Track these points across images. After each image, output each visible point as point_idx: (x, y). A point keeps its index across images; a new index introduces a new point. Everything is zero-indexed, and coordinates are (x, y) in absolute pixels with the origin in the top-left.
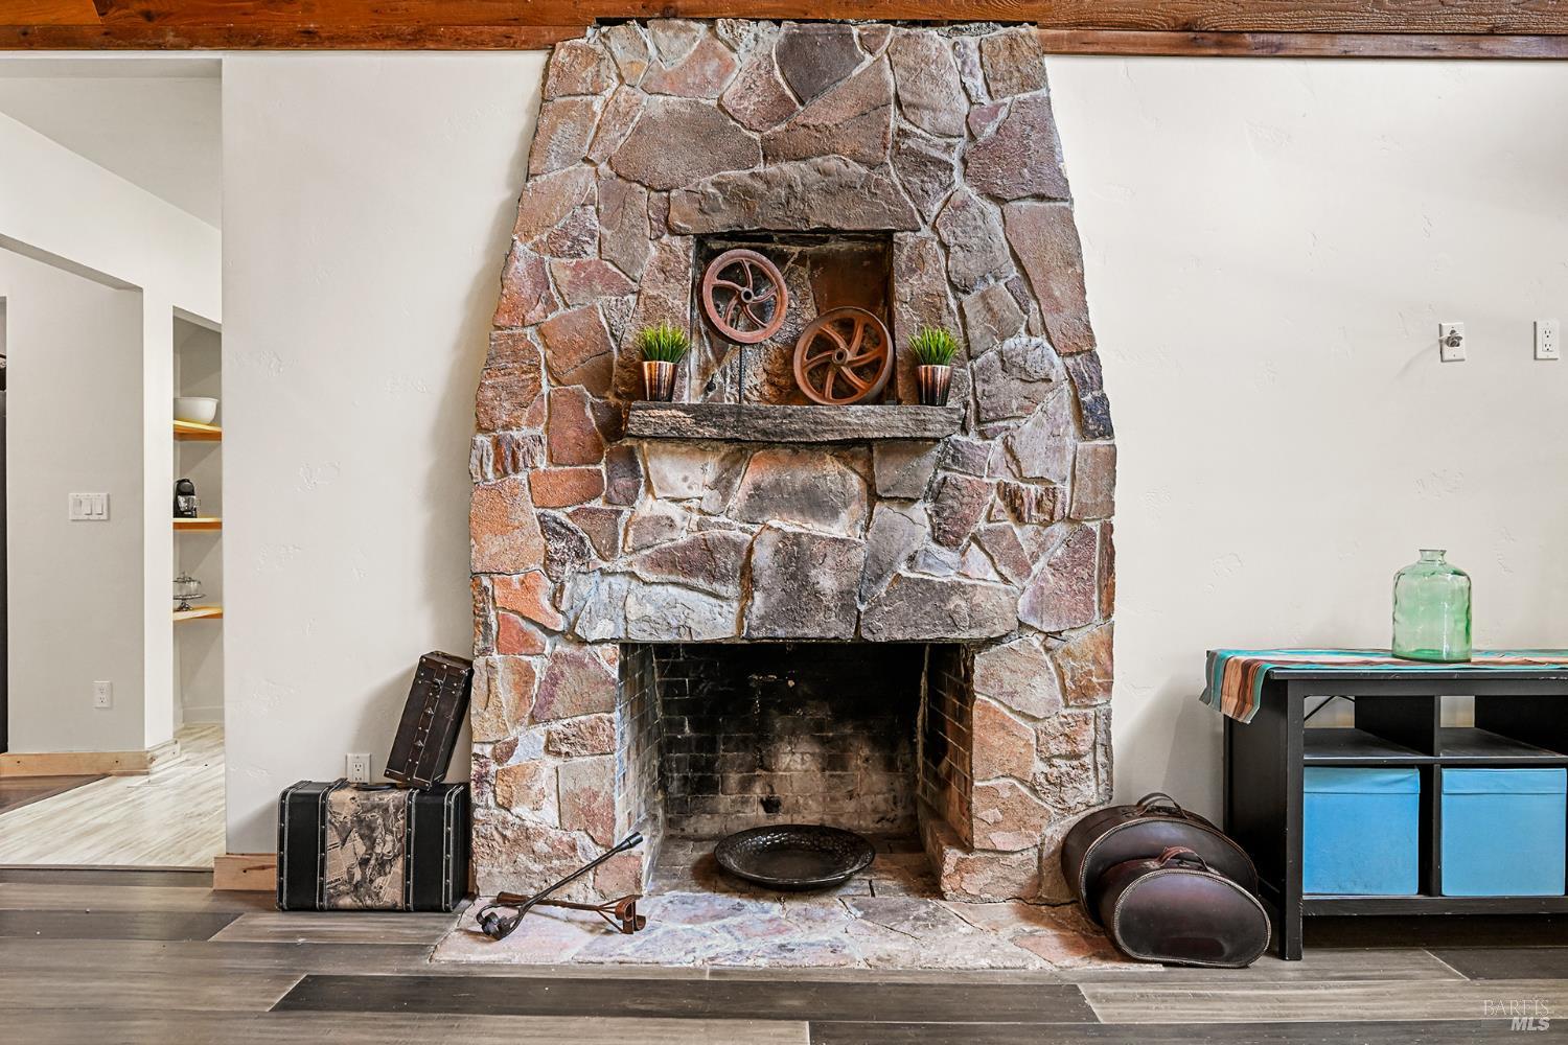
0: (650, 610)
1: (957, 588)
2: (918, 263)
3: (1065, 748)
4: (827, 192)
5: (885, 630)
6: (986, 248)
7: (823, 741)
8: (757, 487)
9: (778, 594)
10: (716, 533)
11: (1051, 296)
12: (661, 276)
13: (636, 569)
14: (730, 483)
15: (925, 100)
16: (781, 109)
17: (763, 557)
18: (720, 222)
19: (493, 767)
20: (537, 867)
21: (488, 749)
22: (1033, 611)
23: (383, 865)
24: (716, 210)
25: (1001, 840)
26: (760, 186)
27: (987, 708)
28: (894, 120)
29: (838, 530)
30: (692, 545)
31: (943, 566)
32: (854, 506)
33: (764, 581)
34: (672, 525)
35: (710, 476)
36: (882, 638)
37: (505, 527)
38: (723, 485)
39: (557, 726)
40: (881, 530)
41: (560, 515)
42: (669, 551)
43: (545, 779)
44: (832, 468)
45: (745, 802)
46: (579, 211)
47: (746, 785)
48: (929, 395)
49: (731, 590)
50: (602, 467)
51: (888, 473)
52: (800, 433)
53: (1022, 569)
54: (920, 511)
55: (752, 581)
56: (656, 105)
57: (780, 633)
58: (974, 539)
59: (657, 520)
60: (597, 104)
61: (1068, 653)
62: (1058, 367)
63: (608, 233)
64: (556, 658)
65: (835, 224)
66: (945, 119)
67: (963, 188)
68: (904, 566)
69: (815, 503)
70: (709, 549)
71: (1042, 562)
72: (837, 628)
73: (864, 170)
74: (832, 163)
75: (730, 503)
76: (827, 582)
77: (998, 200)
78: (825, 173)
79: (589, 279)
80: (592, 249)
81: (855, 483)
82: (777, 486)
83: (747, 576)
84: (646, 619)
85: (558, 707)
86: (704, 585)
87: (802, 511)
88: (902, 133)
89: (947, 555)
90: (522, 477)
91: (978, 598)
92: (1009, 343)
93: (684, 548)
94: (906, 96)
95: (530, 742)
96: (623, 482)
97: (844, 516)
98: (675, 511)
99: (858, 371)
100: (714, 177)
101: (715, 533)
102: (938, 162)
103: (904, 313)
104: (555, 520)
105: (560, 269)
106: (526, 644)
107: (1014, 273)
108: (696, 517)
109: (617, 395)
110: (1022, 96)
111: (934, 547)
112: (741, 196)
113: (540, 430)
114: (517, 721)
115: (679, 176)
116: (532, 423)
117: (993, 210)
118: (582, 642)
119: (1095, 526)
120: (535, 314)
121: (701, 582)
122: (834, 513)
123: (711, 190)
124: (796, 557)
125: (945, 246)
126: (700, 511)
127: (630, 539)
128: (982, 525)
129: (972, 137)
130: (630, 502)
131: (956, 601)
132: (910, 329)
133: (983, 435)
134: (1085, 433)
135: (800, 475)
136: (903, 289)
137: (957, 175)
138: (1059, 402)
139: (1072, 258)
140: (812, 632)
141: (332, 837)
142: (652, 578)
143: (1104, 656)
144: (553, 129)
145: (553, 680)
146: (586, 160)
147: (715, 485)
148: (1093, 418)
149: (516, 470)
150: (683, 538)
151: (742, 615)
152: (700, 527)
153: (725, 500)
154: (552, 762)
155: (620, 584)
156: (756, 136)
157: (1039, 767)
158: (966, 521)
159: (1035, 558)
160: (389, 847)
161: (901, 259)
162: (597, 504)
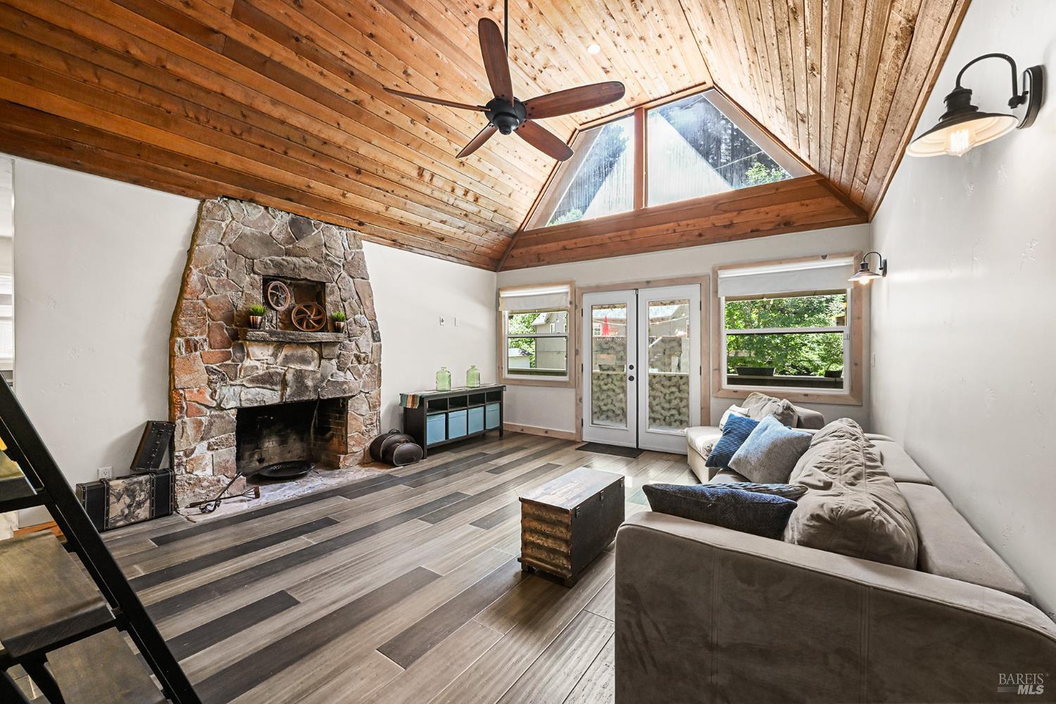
0: (249, 396)
1: (345, 382)
2: (332, 293)
3: (370, 422)
4: (305, 268)
5: (326, 396)
6: (350, 290)
7: (280, 436)
8: (286, 356)
9: (293, 390)
10: (273, 370)
11: (366, 305)
12: (251, 287)
13: (244, 383)
14: (277, 355)
15: (333, 246)
16: (290, 240)
17: (289, 377)
18: (272, 272)
19: (184, 459)
20: (203, 492)
21: (182, 453)
22: (363, 387)
23: (139, 505)
24: (270, 268)
25: (355, 449)
26: (285, 263)
27: (351, 414)
28: (325, 251)
29: (311, 368)
30: (265, 375)
31: (341, 377)
32: (315, 361)
33: (290, 384)
34: (257, 368)
35: (271, 352)
36: (326, 398)
37: (191, 372)
38: (275, 355)
39: (212, 440)
40: (323, 367)
41: (215, 367)
42: (257, 377)
43: (207, 460)
44: (309, 349)
45: (251, 462)
46: (218, 261)
47: (252, 456)
48: (337, 330)
49: (278, 388)
50: (231, 350)
51: (326, 352)
52: (302, 340)
53: (360, 376)
54: (334, 362)
55: (287, 385)
56: (248, 230)
57: (295, 399)
58: (348, 369)
59: (252, 367)
60: (223, 225)
61: (371, 397)
62: (367, 323)
63: (230, 270)
64: (211, 416)
65: (308, 278)
66: (338, 253)
67: (344, 274)
68: (330, 377)
69: (304, 360)
70: (270, 375)
71: (365, 374)
72: (313, 397)
73: (316, 264)
74: (307, 260)
75: (278, 361)
76: (310, 383)
77: (352, 277)
78: (305, 263)
79: (224, 285)
80: (224, 275)
81: (316, 354)
82: (292, 355)
83: (284, 384)
84: (248, 400)
85: (213, 433)
86: (269, 386)
87: (300, 363)
88: (327, 255)
89: (341, 374)
90: (198, 353)
91: (351, 385)
92: (356, 316)
93: (262, 376)
94: (327, 244)
95: (201, 447)
96: (238, 355)
97: (313, 363)
98: (258, 364)
99: (315, 321)
100: (270, 258)
101: (271, 370)
102: (337, 265)
103: (328, 306)
104: (212, 368)
105: (212, 281)
106: (200, 412)
107: (357, 297)
108: (266, 366)
109: (236, 325)
110: (357, 250)
111: (338, 371)
112: (278, 265)
113: (204, 337)
114: (195, 441)
115: (257, 255)
116: (201, 334)
117: (351, 280)
118: (223, 409)
119: (377, 364)
120: (204, 295)
122: (309, 363)
123: (269, 262)
124: (300, 376)
125: (340, 289)
126: (267, 363)
127: (242, 374)
128: (350, 365)
129: (346, 259)
130: (242, 361)
131: (345, 386)
132: (330, 311)
133: (350, 341)
134: (374, 340)
135: (300, 352)
136: (328, 299)
137: (342, 269)
138: (368, 332)
139: (371, 296)
140: (306, 398)
141: (112, 499)
142: (251, 386)
143: (379, 397)
144: (206, 230)
145: (211, 424)
146: (220, 243)
147: (272, 355)
148: (376, 337)
149: (196, 350)
150: (261, 372)
151: (282, 395)
152: (267, 368)
153: (276, 359)
154: (210, 453)
155: (237, 389)
156: (283, 247)
157: (364, 428)
158: (346, 364)
159: (363, 373)
160: (143, 497)
161: (328, 291)
162: (229, 362)
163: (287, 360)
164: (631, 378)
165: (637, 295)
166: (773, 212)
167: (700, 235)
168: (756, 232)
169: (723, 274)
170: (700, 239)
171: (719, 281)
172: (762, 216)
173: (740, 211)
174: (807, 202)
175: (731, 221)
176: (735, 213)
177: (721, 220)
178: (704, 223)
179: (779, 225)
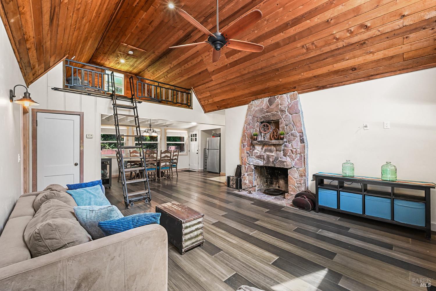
0: (255, 162)
2: (282, 123)
3: (299, 183)
4: (272, 116)
5: (277, 166)
6: (289, 120)
8: (265, 149)
9: (267, 161)
11: (297, 126)
12: (257, 127)
13: (254, 157)
14: (263, 149)
15: (283, 103)
16: (268, 107)
17: (265, 157)
18: (262, 121)
19: (243, 176)
21: (243, 175)
22: (295, 165)
24: (262, 119)
25: (292, 193)
26: (266, 116)
27: (290, 176)
28: (280, 106)
29: (273, 154)
30: (259, 155)
31: (284, 159)
32: (275, 151)
33: (265, 159)
34: (257, 153)
35: (261, 148)
37: (244, 153)
38: (262, 149)
39: (248, 173)
40: (277, 154)
41: (248, 152)
43: (247, 178)
44: (273, 147)
46: (250, 121)
48: (282, 139)
49: (263, 160)
50: (251, 147)
51: (278, 148)
52: (270, 143)
53: (294, 160)
54: (282, 152)
56: (257, 109)
57: (267, 165)
58: (288, 156)
59: (256, 153)
60: (252, 109)
61: (300, 171)
62: (298, 135)
63: (252, 123)
64: (248, 166)
65: (273, 119)
66: (285, 105)
68: (280, 158)
69: (271, 151)
70: (261, 156)
71: (296, 159)
72: (273, 165)
73: (276, 113)
74: (273, 112)
75: (263, 151)
76: (271, 160)
77: (291, 114)
78: (272, 114)
79: (251, 128)
80: (251, 125)
81: (275, 149)
82: (267, 149)
83: (264, 159)
85: (248, 171)
87: (269, 152)
88: (280, 108)
89: (284, 157)
90: (245, 148)
91: (287, 163)
92: (292, 132)
93: (258, 156)
94: (281, 103)
95: (246, 174)
96: (253, 148)
97: (274, 152)
98: (258, 152)
99: (276, 136)
100: (262, 116)
101: (261, 154)
102: (284, 111)
103: (280, 129)
105: (248, 127)
106: (246, 165)
107: (293, 123)
108: (260, 152)
109: (253, 139)
110: (295, 101)
112: (264, 117)
113: (246, 143)
114: (245, 172)
115: (258, 116)
116: (246, 142)
117: (290, 116)
118: (250, 165)
119: (303, 155)
120: (246, 132)
121: (260, 159)
122: (273, 152)
123: (261, 117)
124: (268, 157)
125: (285, 121)
127: (254, 154)
128: (289, 154)
129: (288, 107)
130: (254, 151)
131: (285, 163)
132: (281, 131)
133: (289, 143)
134: (301, 143)
135: (270, 148)
136: (280, 126)
137: (286, 112)
138: (298, 139)
140: (270, 165)
141: (230, 181)
142: (256, 158)
143: (304, 171)
144: (249, 112)
145: (248, 168)
146: (251, 115)
147: (261, 149)
148: (302, 141)
150: (259, 154)
151: (263, 163)
152: (260, 153)
153: (262, 150)
154: (248, 177)
155: (253, 159)
156: (266, 110)
157: (296, 185)
158: (287, 154)
159: (295, 159)
161: (280, 123)
162: (251, 151)
163: (266, 151)
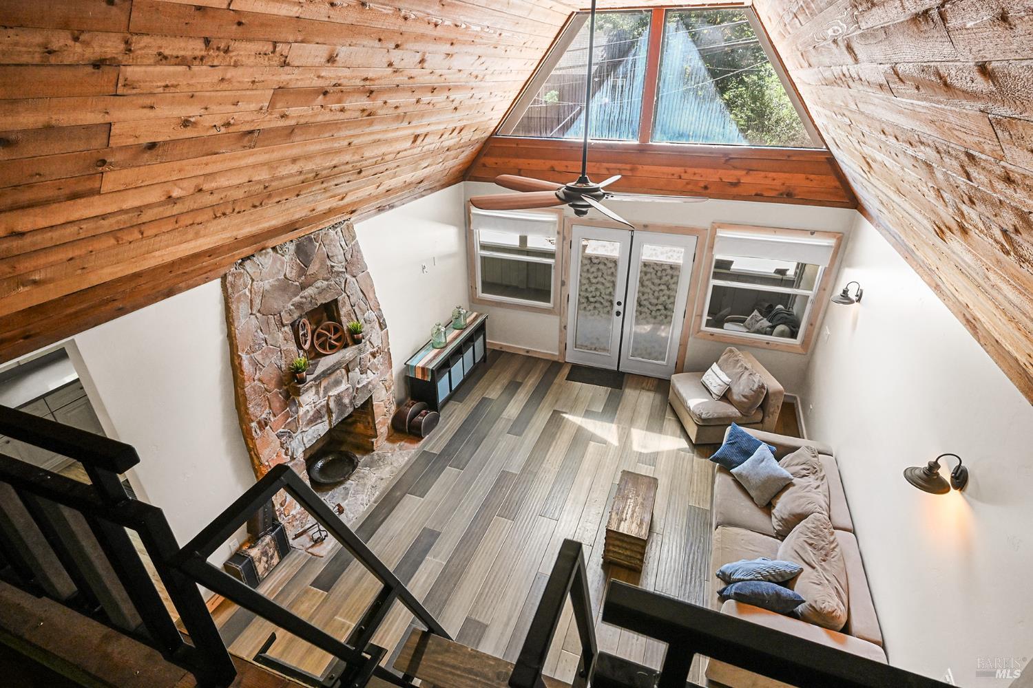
0: (310, 437)
1: (369, 383)
2: (344, 304)
3: (388, 402)
4: (320, 293)
6: (356, 292)
8: (324, 387)
9: (337, 411)
10: (319, 406)
11: (370, 298)
12: (285, 342)
13: (304, 430)
14: (318, 391)
15: (334, 254)
16: (302, 272)
17: (331, 404)
18: (296, 315)
19: (282, 509)
20: (298, 522)
22: (380, 377)
23: (272, 558)
24: (294, 313)
25: (382, 430)
26: (304, 300)
28: (329, 263)
29: (343, 387)
30: (315, 413)
31: (364, 380)
32: (345, 377)
33: (334, 410)
34: (309, 411)
35: (314, 392)
36: (359, 405)
37: (268, 445)
40: (351, 380)
41: (281, 430)
42: (310, 419)
44: (339, 370)
46: (256, 334)
48: (357, 341)
49: (326, 418)
50: (288, 408)
51: (351, 366)
52: (336, 369)
53: (377, 369)
54: (357, 369)
55: (332, 413)
56: (267, 285)
57: (340, 420)
58: (368, 368)
59: (305, 413)
60: (247, 292)
61: (386, 381)
62: (374, 316)
63: (266, 336)
65: (324, 302)
66: (340, 258)
67: (348, 276)
68: (357, 385)
69: (337, 384)
70: (318, 411)
72: (351, 410)
73: (326, 283)
74: (319, 284)
75: (320, 396)
76: (346, 401)
77: (355, 277)
78: (318, 287)
79: (267, 354)
80: (265, 344)
81: (344, 371)
82: (329, 384)
83: (329, 412)
84: (309, 440)
86: (320, 421)
87: (336, 387)
88: (332, 267)
89: (364, 377)
90: (268, 427)
91: (373, 382)
92: (365, 315)
93: (312, 416)
94: (330, 254)
96: (294, 409)
97: (344, 382)
98: (308, 407)
99: (336, 340)
100: (291, 303)
102: (341, 272)
103: (344, 319)
104: (280, 432)
105: (258, 356)
107: (362, 295)
108: (313, 405)
109: (286, 385)
110: (353, 243)
111: (362, 376)
112: (299, 306)
113: (267, 410)
115: (281, 307)
117: (355, 279)
118: (296, 459)
119: (387, 351)
120: (257, 375)
122: (341, 383)
123: (291, 307)
124: (339, 399)
125: (348, 296)
126: (314, 403)
127: (301, 423)
128: (368, 364)
129: (346, 261)
130: (297, 413)
131: (369, 387)
132: (347, 324)
133: (365, 342)
134: (382, 329)
135: (333, 379)
136: (342, 313)
137: (346, 274)
138: (376, 324)
139: (372, 286)
140: (346, 414)
141: (257, 564)
142: (308, 429)
144: (238, 308)
146: (251, 314)
147: (316, 393)
148: (382, 326)
149: (266, 425)
150: (311, 413)
151: (330, 422)
152: (315, 407)
153: (318, 395)
155: (300, 437)
156: (297, 283)
157: (385, 410)
158: (366, 365)
159: (379, 365)
160: (272, 551)
161: (340, 305)
162: (290, 420)
163: (326, 390)
164: (618, 314)
165: (632, 237)
166: (779, 180)
167: (706, 188)
168: (759, 197)
169: (721, 233)
170: (705, 191)
171: (716, 240)
172: (769, 181)
173: (749, 170)
174: (812, 177)
175: (739, 180)
176: (744, 172)
177: (730, 176)
178: (712, 176)
179: (782, 194)
